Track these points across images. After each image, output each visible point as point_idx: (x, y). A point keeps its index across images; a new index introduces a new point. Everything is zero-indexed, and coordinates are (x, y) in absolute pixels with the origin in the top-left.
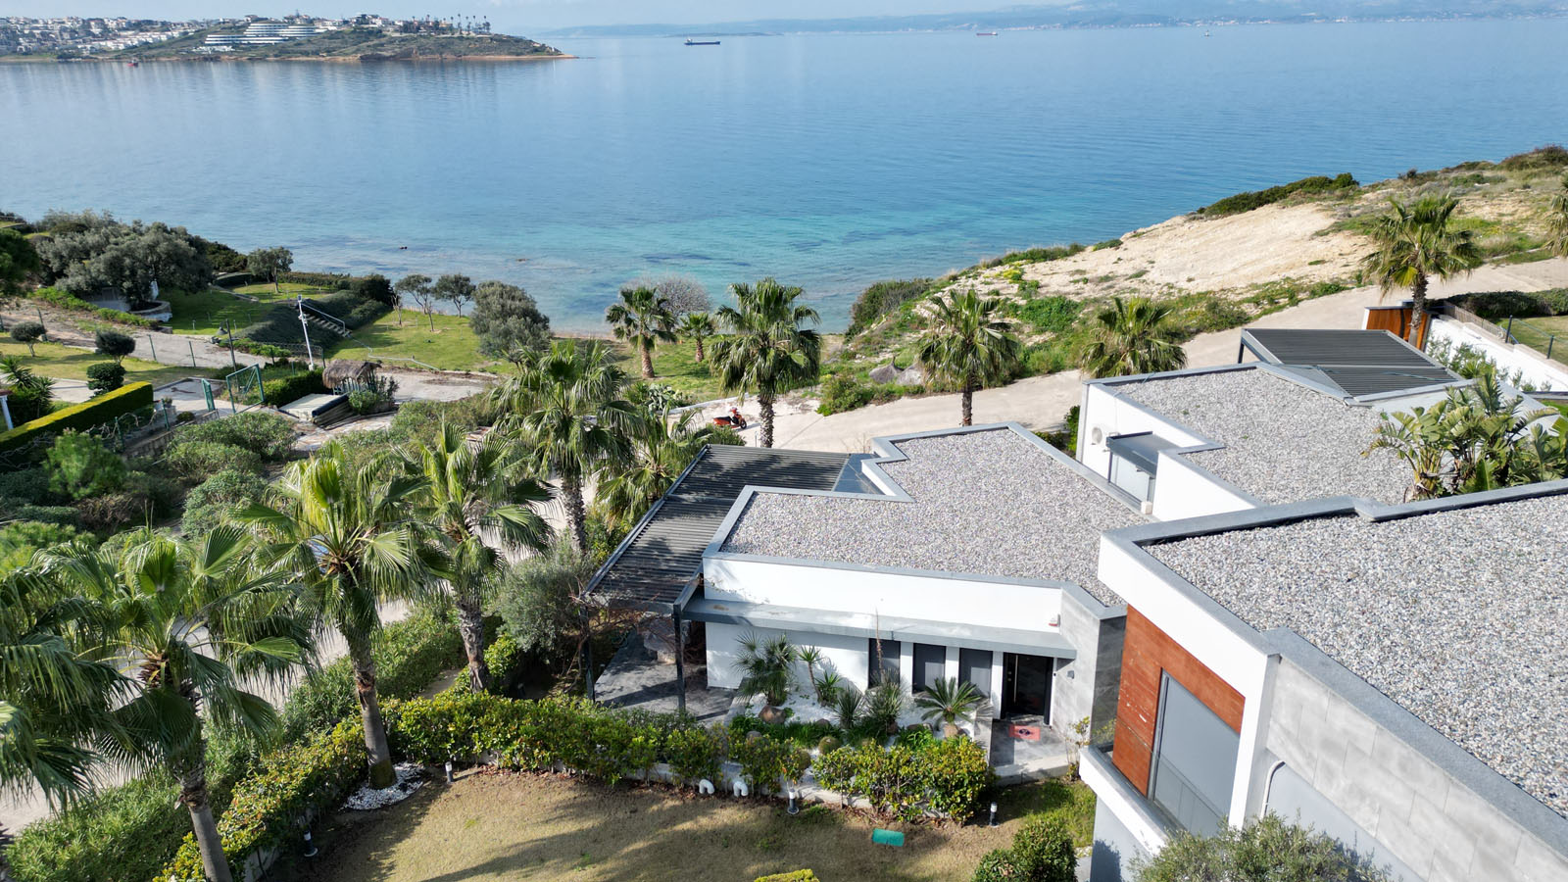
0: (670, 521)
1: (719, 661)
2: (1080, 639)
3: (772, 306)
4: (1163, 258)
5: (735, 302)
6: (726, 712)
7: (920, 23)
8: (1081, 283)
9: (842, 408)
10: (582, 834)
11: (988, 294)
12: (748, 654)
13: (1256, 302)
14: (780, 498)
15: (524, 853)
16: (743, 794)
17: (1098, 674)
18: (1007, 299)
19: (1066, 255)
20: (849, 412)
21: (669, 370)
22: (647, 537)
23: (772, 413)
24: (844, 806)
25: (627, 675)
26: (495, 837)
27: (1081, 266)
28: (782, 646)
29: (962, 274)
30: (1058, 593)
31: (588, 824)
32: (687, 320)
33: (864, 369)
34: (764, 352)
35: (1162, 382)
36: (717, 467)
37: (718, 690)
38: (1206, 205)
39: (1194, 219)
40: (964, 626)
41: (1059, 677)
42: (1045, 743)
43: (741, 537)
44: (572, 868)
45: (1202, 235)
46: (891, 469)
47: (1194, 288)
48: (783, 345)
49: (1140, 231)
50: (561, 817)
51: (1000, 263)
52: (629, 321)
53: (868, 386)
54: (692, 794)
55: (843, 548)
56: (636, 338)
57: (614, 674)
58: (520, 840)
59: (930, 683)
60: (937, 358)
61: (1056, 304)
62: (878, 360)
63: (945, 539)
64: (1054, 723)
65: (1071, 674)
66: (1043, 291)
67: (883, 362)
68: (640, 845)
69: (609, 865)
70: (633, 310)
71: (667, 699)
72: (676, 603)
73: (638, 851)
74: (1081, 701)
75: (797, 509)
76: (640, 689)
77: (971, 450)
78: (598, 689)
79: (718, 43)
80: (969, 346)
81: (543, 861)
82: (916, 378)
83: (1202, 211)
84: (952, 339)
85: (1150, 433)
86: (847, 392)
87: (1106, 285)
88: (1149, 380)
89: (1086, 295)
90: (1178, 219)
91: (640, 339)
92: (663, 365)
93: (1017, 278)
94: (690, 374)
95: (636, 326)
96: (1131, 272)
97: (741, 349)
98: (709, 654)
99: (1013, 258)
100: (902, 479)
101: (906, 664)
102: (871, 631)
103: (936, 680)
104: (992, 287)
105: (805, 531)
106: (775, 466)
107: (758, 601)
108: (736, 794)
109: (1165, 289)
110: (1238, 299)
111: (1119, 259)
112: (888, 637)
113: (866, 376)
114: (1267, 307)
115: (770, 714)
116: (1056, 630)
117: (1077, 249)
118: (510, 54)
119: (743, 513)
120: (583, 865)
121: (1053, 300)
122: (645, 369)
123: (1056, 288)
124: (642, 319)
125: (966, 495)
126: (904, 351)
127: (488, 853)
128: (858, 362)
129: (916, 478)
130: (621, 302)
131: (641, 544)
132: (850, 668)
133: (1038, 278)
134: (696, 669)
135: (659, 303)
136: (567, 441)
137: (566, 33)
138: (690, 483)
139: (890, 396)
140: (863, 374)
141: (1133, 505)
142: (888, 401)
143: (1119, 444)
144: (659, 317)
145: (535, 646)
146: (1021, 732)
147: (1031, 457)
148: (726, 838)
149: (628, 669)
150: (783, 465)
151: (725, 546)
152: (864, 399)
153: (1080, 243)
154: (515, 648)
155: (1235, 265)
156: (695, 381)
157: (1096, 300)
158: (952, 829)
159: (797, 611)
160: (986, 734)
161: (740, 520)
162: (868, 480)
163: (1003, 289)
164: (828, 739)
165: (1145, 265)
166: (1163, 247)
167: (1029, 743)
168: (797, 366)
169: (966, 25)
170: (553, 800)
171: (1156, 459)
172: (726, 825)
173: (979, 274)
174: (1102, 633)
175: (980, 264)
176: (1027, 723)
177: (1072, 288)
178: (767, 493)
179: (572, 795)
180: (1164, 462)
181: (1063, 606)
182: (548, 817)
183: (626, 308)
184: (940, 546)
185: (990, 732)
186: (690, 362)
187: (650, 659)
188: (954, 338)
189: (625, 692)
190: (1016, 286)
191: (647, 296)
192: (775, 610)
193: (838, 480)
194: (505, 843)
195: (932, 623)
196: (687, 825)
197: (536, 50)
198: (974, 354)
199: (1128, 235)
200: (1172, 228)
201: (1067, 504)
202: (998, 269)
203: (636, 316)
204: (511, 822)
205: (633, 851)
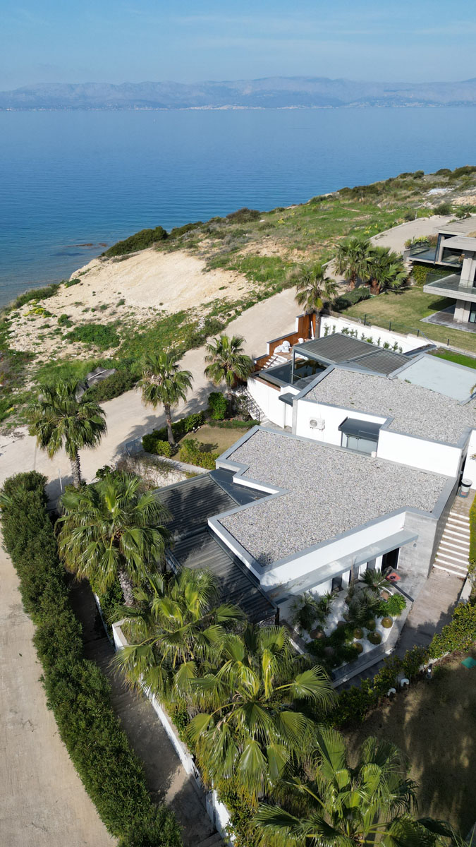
2: (421, 530)
4: (122, 290)
8: (90, 312)
14: (233, 518)
16: (408, 683)
19: (53, 292)
27: (74, 299)
39: (104, 260)
40: (372, 545)
41: (402, 550)
42: (404, 578)
43: (254, 552)
46: (252, 476)
47: (172, 309)
51: (20, 304)
54: (388, 700)
66: (73, 320)
68: (408, 741)
73: (412, 744)
74: (422, 555)
83: (104, 255)
87: (108, 311)
89: (104, 320)
93: (46, 313)
99: (25, 299)
107: (286, 582)
108: (402, 685)
109: (152, 311)
111: (93, 292)
115: (319, 635)
116: (403, 529)
117: (55, 287)
119: (232, 536)
121: (92, 326)
129: (269, 477)
146: (392, 578)
155: (176, 292)
157: (117, 323)
161: (238, 541)
163: (47, 322)
165: (116, 295)
171: (378, 433)
172: (418, 703)
173: (18, 314)
174: (437, 524)
178: (223, 518)
181: (406, 519)
192: (298, 582)
193: (226, 491)
200: (98, 267)
202: (26, 309)
205: (410, 745)
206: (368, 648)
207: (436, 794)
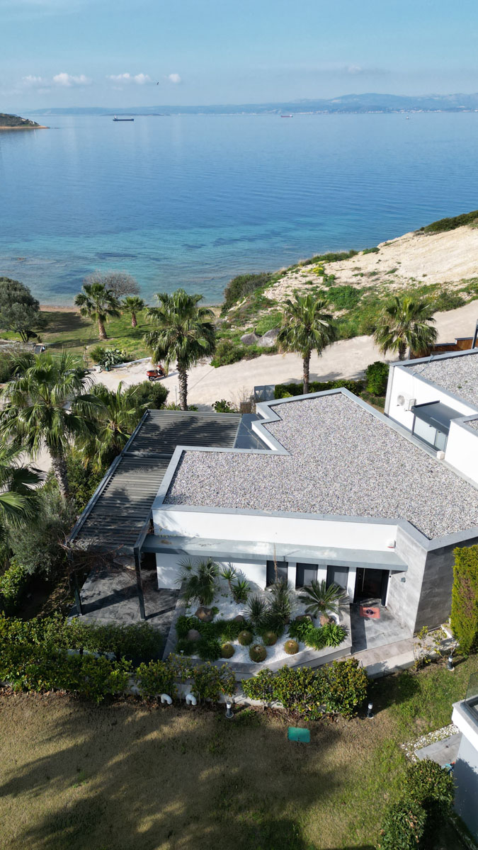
0: (127, 474)
1: (166, 574)
2: (410, 559)
3: (184, 308)
4: (405, 261)
5: (158, 304)
6: (172, 608)
7: (249, 109)
8: (359, 276)
9: (226, 362)
10: (76, 749)
11: (306, 284)
12: (186, 573)
13: (467, 290)
14: (201, 454)
15: (34, 771)
16: (193, 704)
17: (424, 584)
18: (317, 287)
19: (347, 257)
20: (230, 365)
21: (116, 333)
22: (111, 488)
23: (186, 376)
24: (265, 708)
25: (103, 581)
26: (12, 757)
27: (358, 265)
28: (209, 566)
29: (289, 270)
30: (395, 528)
31: (80, 740)
32: (125, 301)
33: (237, 335)
34: (180, 340)
35: (439, 363)
36: (156, 427)
37: (166, 591)
38: (425, 225)
39: (419, 234)
40: (331, 549)
41: (392, 581)
42: (384, 620)
43: (177, 490)
44: (71, 785)
45: (426, 245)
46: (272, 428)
47: (429, 281)
48: (192, 332)
49: (389, 241)
50: (60, 734)
51: (309, 263)
52: (90, 305)
53: (241, 347)
54: (155, 705)
55: (248, 496)
56: (95, 315)
57: (93, 581)
58: (30, 760)
59: (306, 582)
60: (289, 339)
61: (347, 291)
62: (245, 329)
63: (314, 485)
64: (388, 604)
65: (403, 580)
66: (337, 281)
67: (248, 330)
68: (120, 757)
69: (99, 779)
70: (91, 297)
71: (131, 600)
72: (136, 547)
73: (119, 764)
74: (410, 599)
75: (214, 464)
76: (113, 593)
77: (321, 411)
78: (83, 594)
79: (133, 120)
80: (308, 332)
81: (49, 778)
82: (269, 342)
83: (422, 229)
84: (298, 328)
85: (438, 402)
86: (229, 352)
87: (374, 278)
88: (431, 361)
89: (363, 284)
90: (410, 235)
91: (97, 316)
92: (112, 329)
93: (322, 273)
94: (129, 336)
95: (94, 308)
96: (388, 270)
97: (166, 338)
98: (158, 568)
99: (317, 260)
100: (278, 435)
101: (292, 573)
102: (270, 556)
103: (312, 582)
104: (308, 279)
105: (220, 483)
106: (194, 425)
107: (192, 536)
108: (188, 703)
109: (410, 281)
110: (456, 289)
111: (380, 261)
112: (282, 560)
113: (239, 340)
114: (475, 295)
115: (203, 615)
116: (393, 550)
117: (354, 253)
118: (8, 125)
119: (178, 468)
120: (79, 781)
121: (345, 288)
122: (101, 334)
123: (345, 280)
124: (98, 303)
125: (323, 447)
126: (260, 323)
127: (7, 774)
128: (233, 330)
129: (289, 435)
130: (84, 292)
131: (108, 495)
132: (255, 575)
133: (333, 273)
134: (148, 573)
135: (108, 293)
136: (51, 428)
137: (41, 112)
138: (141, 443)
139: (254, 354)
140: (236, 338)
141: (431, 453)
142: (254, 357)
143: (420, 410)
144: (108, 302)
145: (37, 569)
146: (367, 612)
147: (359, 414)
148: (184, 744)
149: (103, 576)
150: (199, 424)
151: (168, 500)
152: (239, 357)
153: (355, 250)
154: (23, 572)
155: (449, 266)
156: (133, 341)
157: (370, 288)
158: (343, 724)
159: (219, 542)
160: (347, 619)
161: (175, 475)
162: (256, 435)
163: (314, 280)
164: (245, 634)
165: (396, 264)
166: (404, 253)
167: (374, 621)
168: (202, 347)
169: (274, 111)
170: (55, 717)
171: (448, 425)
172: (182, 732)
173: (298, 270)
174: (428, 558)
175: (299, 263)
176: (371, 605)
177: (354, 280)
178: (192, 452)
179: (67, 711)
180: (454, 427)
181: (398, 536)
182: (51, 734)
183: (87, 296)
184: (310, 492)
185: (349, 617)
186: (129, 327)
187: (119, 569)
188: (299, 326)
189: (102, 596)
190: (322, 278)
191: (100, 289)
192: (204, 542)
193: (236, 435)
194: (20, 763)
195: (310, 548)
196: (154, 735)
197: (23, 123)
198: (312, 337)
199: (382, 244)
200: (407, 240)
201: (388, 452)
202: (310, 267)
203: (92, 300)
204: (23, 741)
205: (115, 763)
206: (240, 658)
207: (71, 829)
